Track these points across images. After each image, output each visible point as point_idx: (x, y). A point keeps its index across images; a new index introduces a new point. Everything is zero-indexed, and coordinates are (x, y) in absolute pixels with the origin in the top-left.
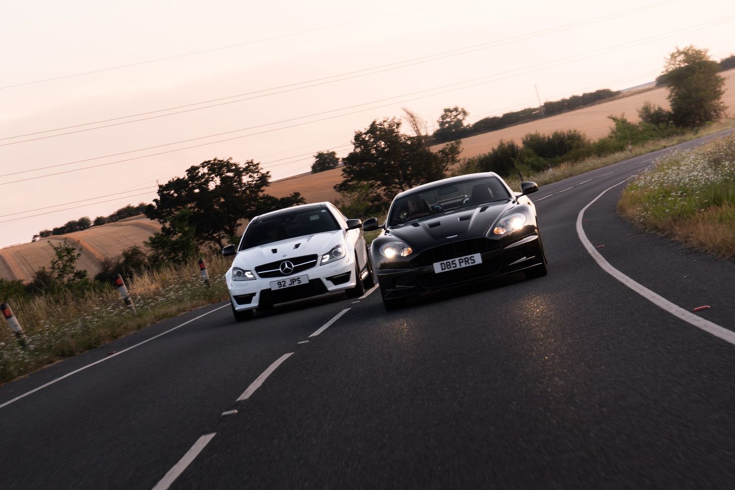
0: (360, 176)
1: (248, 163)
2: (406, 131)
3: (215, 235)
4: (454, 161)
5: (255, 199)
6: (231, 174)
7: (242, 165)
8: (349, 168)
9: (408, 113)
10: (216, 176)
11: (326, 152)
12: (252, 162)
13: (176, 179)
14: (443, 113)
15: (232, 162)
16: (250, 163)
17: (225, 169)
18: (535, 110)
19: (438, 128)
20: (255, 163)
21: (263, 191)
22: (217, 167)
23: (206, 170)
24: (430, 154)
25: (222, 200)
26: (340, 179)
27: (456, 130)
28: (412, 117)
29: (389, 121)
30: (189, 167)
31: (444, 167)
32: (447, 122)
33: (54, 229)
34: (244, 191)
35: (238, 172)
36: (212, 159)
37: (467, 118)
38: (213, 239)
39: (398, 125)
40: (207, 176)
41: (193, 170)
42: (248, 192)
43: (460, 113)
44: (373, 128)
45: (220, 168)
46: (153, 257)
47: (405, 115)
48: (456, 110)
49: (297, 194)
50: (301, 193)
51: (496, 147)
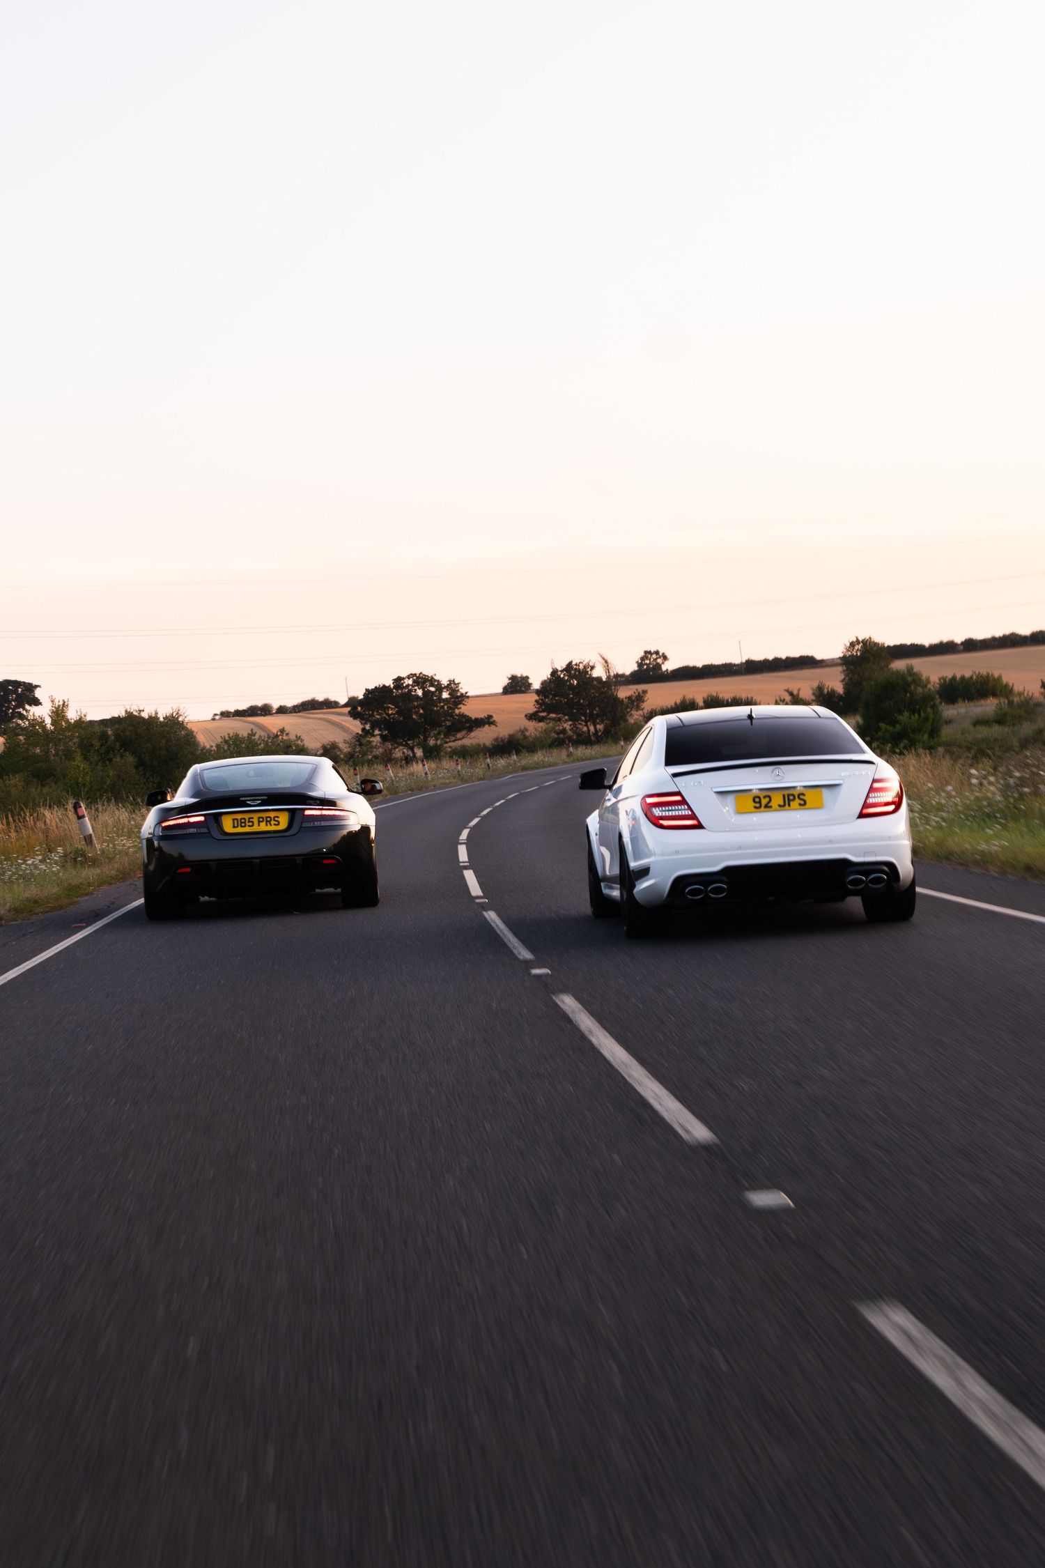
0: (549, 708)
1: (450, 681)
2: (599, 672)
3: (409, 742)
4: (638, 708)
5: (451, 715)
6: (432, 689)
7: (445, 682)
8: (542, 700)
9: (604, 659)
10: (419, 689)
11: (519, 676)
12: (454, 681)
13: (381, 685)
14: (643, 654)
15: (436, 678)
16: (452, 682)
17: (428, 684)
18: (735, 665)
19: (636, 668)
20: (456, 682)
21: (460, 708)
22: (421, 680)
23: (410, 682)
24: (617, 701)
25: (421, 711)
26: (531, 708)
27: (653, 674)
28: (606, 662)
29: (584, 663)
30: (395, 677)
31: (628, 712)
32: (646, 664)
33: (235, 711)
34: (443, 707)
35: (440, 688)
36: (418, 672)
37: (666, 662)
38: (407, 745)
39: (593, 668)
40: (410, 687)
41: (398, 681)
42: (446, 707)
43: (660, 657)
44: (569, 667)
45: (424, 682)
46: (349, 753)
47: (600, 659)
48: (657, 653)
49: (490, 717)
50: (494, 715)
51: (678, 702)
